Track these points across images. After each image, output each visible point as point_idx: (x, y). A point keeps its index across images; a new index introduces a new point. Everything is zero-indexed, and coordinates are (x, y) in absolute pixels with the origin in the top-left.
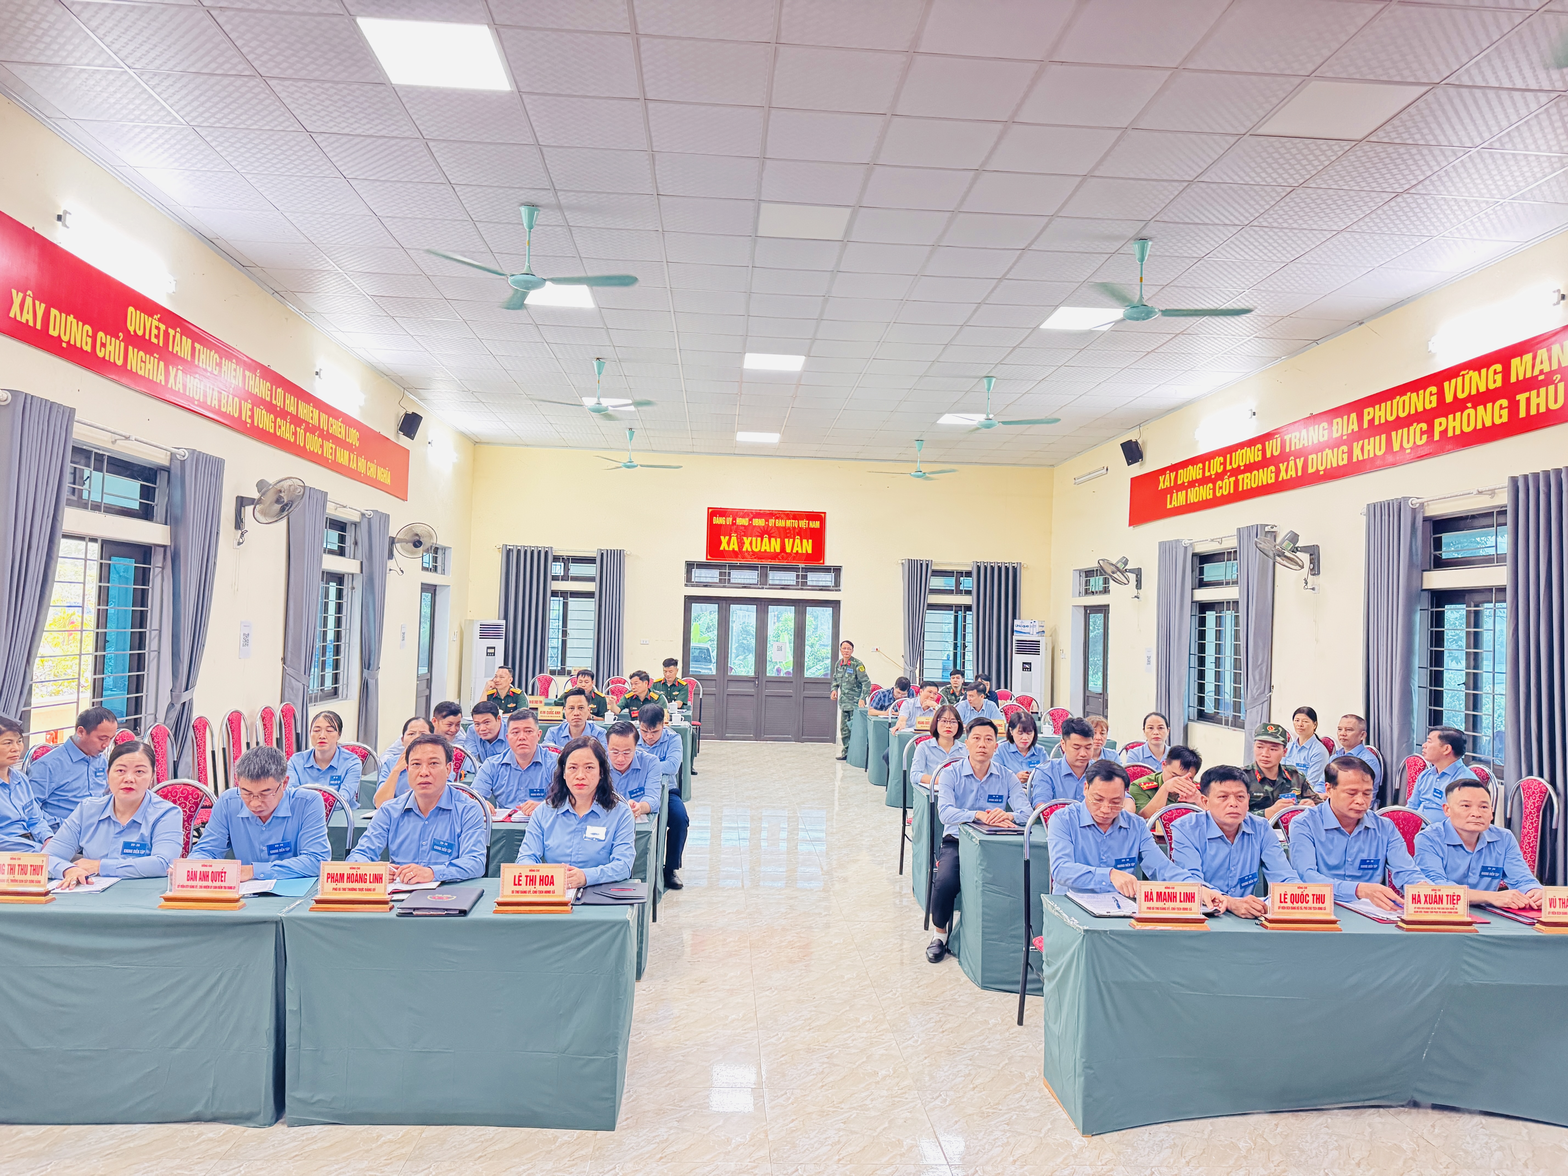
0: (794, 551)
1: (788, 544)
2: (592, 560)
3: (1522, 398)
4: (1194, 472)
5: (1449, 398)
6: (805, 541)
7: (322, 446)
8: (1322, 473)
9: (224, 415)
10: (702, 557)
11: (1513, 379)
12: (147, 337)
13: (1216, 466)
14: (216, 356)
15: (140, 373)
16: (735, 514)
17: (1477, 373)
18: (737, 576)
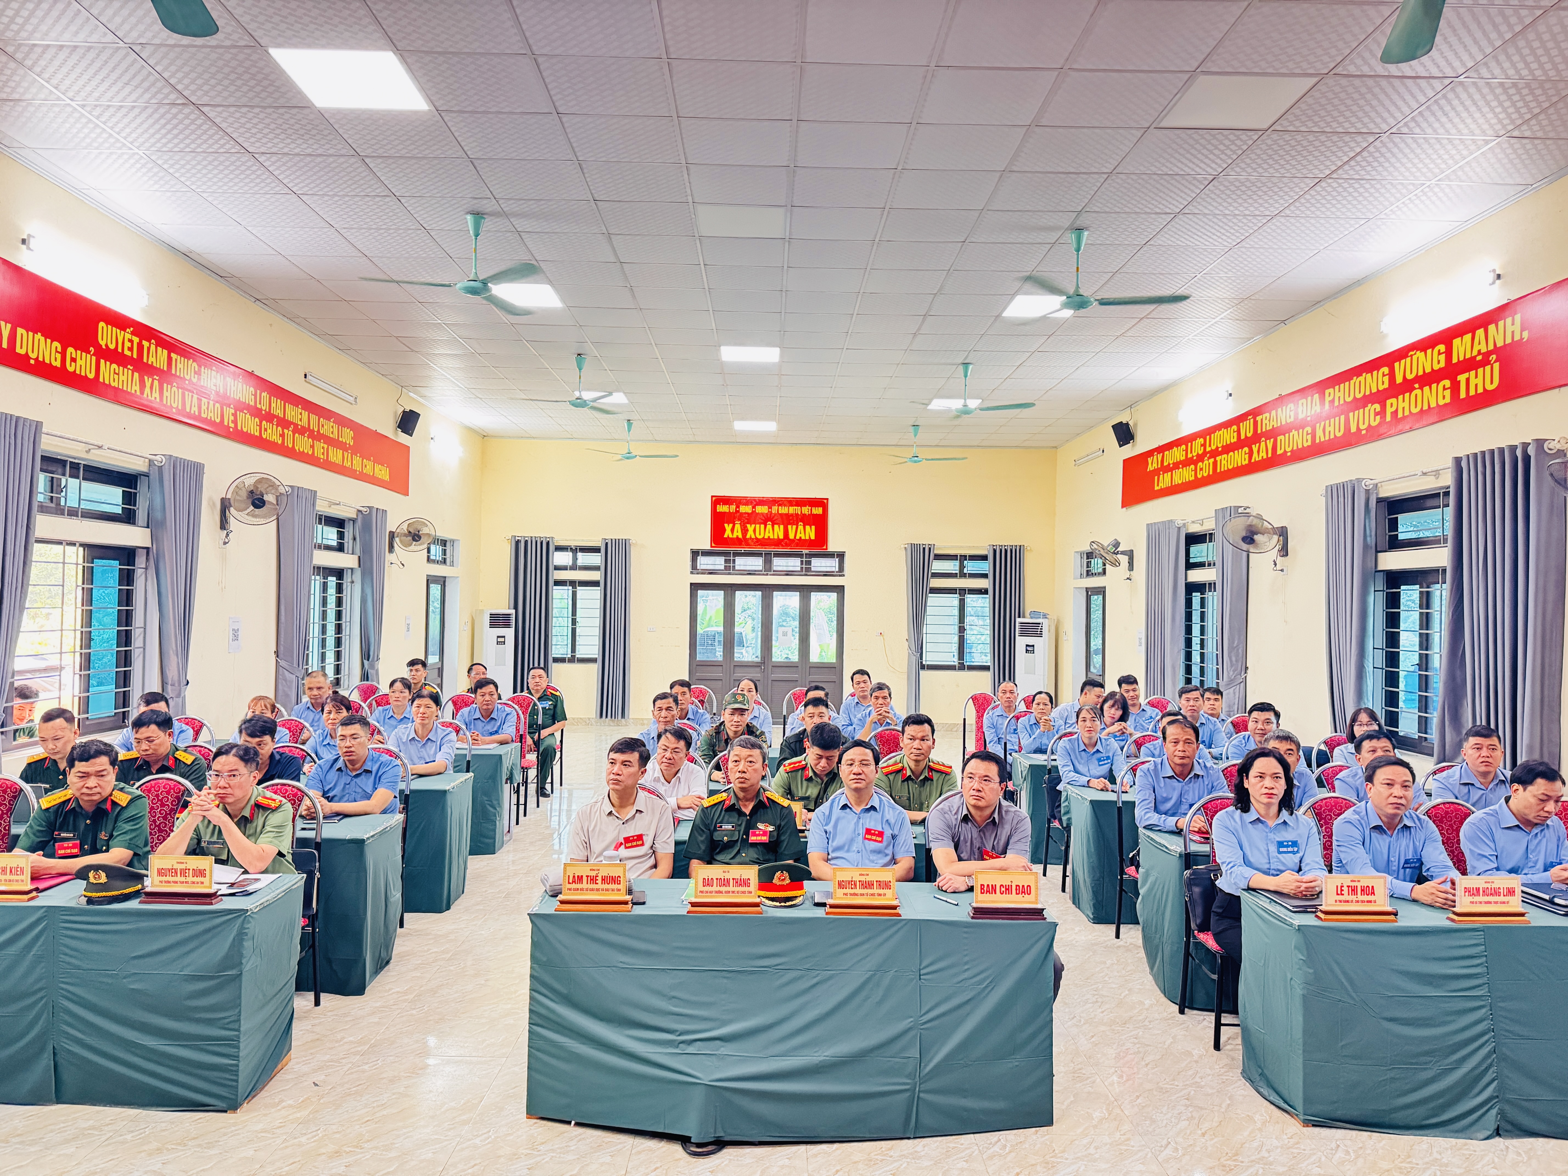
0: (798, 538)
1: (792, 530)
2: (596, 550)
3: (1462, 378)
4: (1177, 454)
5: (1399, 379)
6: (808, 527)
7: (312, 447)
8: (1289, 454)
9: (205, 421)
10: (706, 545)
11: (1455, 360)
12: (120, 350)
13: (1197, 448)
14: (195, 364)
15: (113, 384)
16: (739, 501)
17: (1423, 353)
18: (741, 563)
